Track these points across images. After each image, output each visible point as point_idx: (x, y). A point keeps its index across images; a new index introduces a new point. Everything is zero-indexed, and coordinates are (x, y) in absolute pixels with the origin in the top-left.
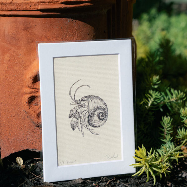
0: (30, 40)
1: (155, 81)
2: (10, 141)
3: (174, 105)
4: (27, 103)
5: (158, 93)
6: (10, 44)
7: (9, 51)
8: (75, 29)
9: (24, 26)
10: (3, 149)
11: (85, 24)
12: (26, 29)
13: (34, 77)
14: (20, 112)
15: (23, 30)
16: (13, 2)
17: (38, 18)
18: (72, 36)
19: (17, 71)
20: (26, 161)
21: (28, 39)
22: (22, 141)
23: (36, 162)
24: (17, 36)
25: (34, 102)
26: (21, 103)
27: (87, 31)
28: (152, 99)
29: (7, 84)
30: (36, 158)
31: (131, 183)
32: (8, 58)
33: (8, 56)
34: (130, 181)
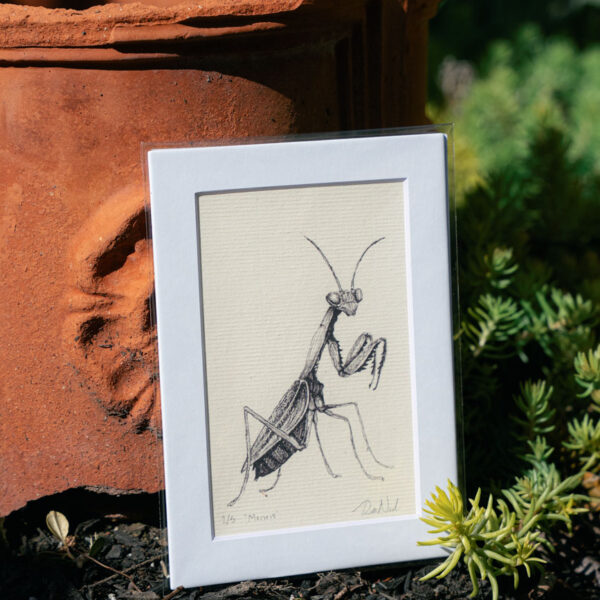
0: (87, 139)
1: (499, 265)
2: (26, 460)
3: (564, 341)
4: (76, 340)
5: (512, 304)
6: (21, 153)
7: (21, 177)
8: (230, 105)
9: (67, 96)
11: (262, 87)
12: (73, 104)
13: (97, 258)
14: (58, 368)
15: (63, 108)
16: (29, 20)
17: (109, 69)
19: (47, 240)
20: (80, 526)
21: (80, 138)
22: (64, 459)
23: (113, 528)
24: (43, 128)
25: (101, 339)
26: (61, 340)
27: (270, 111)
28: (491, 325)
29: (15, 279)
30: (112, 516)
31: (414, 594)
32: (18, 199)
33: (16, 193)
34: (410, 588)
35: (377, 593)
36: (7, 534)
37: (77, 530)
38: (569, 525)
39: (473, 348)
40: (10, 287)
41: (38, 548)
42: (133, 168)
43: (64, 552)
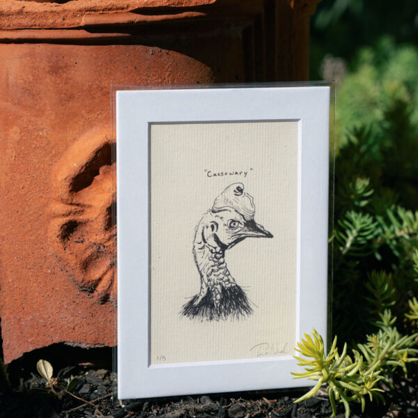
0: (65, 94)
1: (360, 190)
2: (23, 323)
3: (407, 245)
4: (58, 236)
5: (369, 217)
6: (19, 104)
7: (19, 121)
8: (167, 71)
9: (52, 64)
10: (8, 342)
11: (190, 58)
12: (56, 70)
13: (73, 178)
14: (45, 257)
15: (49, 72)
16: (25, 10)
17: (81, 45)
19: (37, 166)
20: (61, 370)
21: (61, 93)
22: (49, 322)
23: (85, 373)
24: (35, 86)
25: (75, 236)
26: (47, 237)
27: (195, 75)
28: (355, 232)
29: (15, 194)
30: (84, 364)
32: (16, 137)
33: (16, 133)
34: (296, 415)
36: (9, 376)
37: (59, 374)
39: (341, 248)
40: (12, 200)
41: (31, 387)
42: (98, 115)
43: (50, 388)
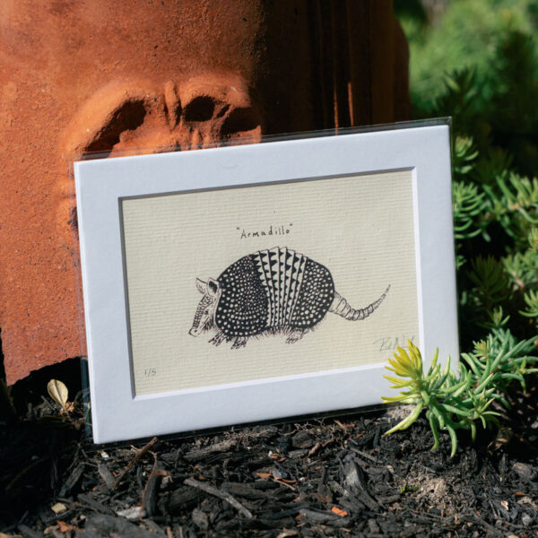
0: (72, 39)
1: (461, 152)
2: (28, 334)
8: (204, 6)
10: (10, 358)
14: (54, 249)
15: (51, 11)
18: (195, 25)
19: (40, 133)
20: (79, 393)
21: (67, 39)
24: (34, 30)
27: (241, 11)
29: (13, 169)
31: (382, 449)
32: (12, 96)
34: (379, 444)
35: (348, 448)
36: (14, 401)
37: (77, 397)
38: (523, 384)
40: (9, 176)
41: (42, 414)
42: (116, 65)
43: (65, 416)
